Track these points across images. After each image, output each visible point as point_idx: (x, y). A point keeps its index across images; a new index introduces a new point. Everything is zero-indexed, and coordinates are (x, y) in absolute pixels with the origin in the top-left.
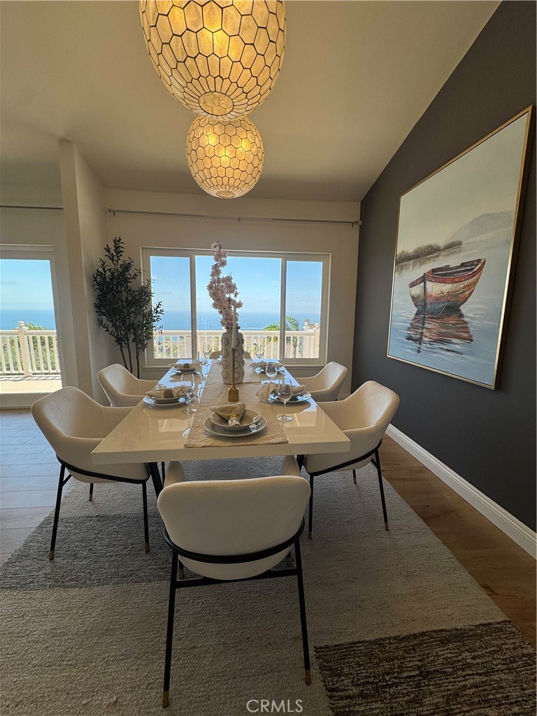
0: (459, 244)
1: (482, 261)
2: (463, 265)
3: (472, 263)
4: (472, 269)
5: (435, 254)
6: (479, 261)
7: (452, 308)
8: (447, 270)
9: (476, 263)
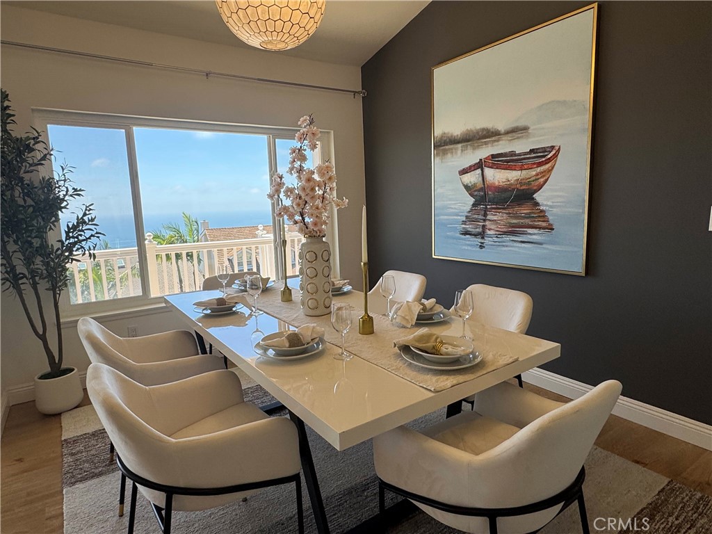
0: (525, 129)
1: (557, 148)
2: (532, 151)
3: (544, 150)
4: (544, 157)
5: (493, 139)
6: (553, 147)
7: (523, 196)
8: (512, 156)
9: (548, 150)
